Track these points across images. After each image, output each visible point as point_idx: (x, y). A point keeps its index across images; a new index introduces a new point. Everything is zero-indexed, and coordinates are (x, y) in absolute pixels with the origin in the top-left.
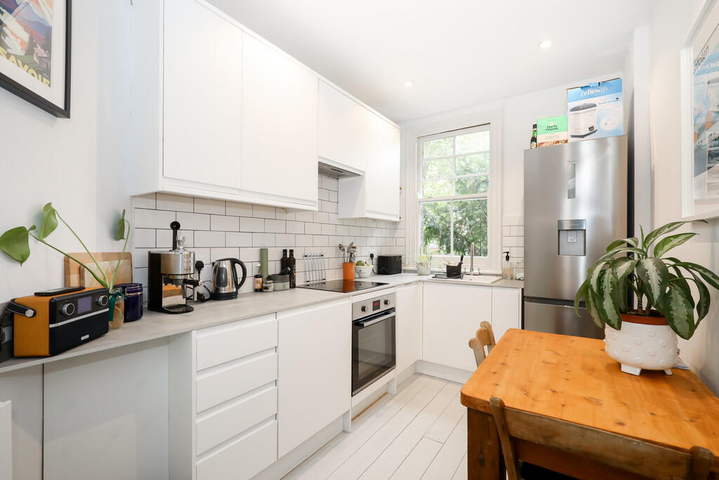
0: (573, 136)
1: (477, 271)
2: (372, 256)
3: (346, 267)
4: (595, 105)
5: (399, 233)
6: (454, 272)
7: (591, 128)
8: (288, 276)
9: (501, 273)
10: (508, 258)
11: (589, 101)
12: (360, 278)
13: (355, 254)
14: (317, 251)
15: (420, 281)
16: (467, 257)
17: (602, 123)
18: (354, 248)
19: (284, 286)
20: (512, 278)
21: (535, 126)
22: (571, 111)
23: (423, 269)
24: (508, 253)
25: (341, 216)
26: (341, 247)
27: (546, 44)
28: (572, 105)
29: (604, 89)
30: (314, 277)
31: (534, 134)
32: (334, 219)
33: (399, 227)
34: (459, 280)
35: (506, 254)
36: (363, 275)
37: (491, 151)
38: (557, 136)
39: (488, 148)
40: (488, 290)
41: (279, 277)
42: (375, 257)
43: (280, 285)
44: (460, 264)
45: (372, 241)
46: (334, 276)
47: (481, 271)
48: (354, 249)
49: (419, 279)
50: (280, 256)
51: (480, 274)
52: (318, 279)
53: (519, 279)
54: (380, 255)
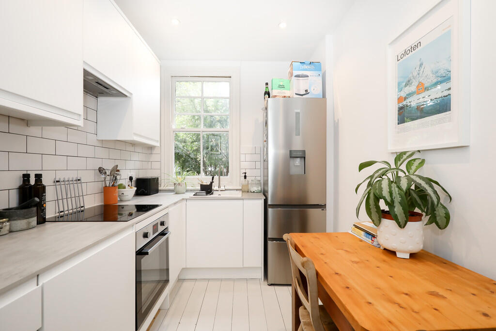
0: (296, 94)
1: (223, 188)
2: (131, 178)
3: (107, 191)
4: (308, 76)
5: (154, 157)
6: (207, 189)
7: (306, 91)
8: (35, 209)
9: (241, 188)
10: (245, 177)
11: (305, 73)
12: (121, 201)
13: (118, 177)
14: (72, 175)
15: (183, 199)
16: (216, 177)
17: (312, 89)
18: (118, 171)
19: (29, 223)
20: (248, 192)
21: (267, 84)
22: (295, 76)
23: (179, 188)
24: (245, 173)
25: (102, 137)
26: (101, 170)
27: (283, 26)
28: (295, 73)
29: (312, 67)
30: (69, 206)
31: (266, 89)
32: (92, 139)
33: (155, 151)
34: (211, 196)
35: (244, 174)
36: (124, 198)
37: (230, 98)
38: (284, 93)
39: (228, 96)
40: (241, 202)
41: (19, 212)
42: (134, 179)
43: (21, 223)
44: (212, 183)
45: (131, 165)
46: (92, 201)
47: (226, 188)
48: (118, 173)
49: (181, 198)
50: (18, 182)
51: (226, 190)
52: (74, 207)
53: (254, 192)
54: (138, 177)
